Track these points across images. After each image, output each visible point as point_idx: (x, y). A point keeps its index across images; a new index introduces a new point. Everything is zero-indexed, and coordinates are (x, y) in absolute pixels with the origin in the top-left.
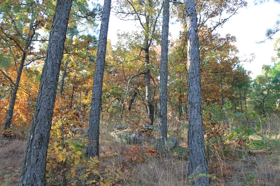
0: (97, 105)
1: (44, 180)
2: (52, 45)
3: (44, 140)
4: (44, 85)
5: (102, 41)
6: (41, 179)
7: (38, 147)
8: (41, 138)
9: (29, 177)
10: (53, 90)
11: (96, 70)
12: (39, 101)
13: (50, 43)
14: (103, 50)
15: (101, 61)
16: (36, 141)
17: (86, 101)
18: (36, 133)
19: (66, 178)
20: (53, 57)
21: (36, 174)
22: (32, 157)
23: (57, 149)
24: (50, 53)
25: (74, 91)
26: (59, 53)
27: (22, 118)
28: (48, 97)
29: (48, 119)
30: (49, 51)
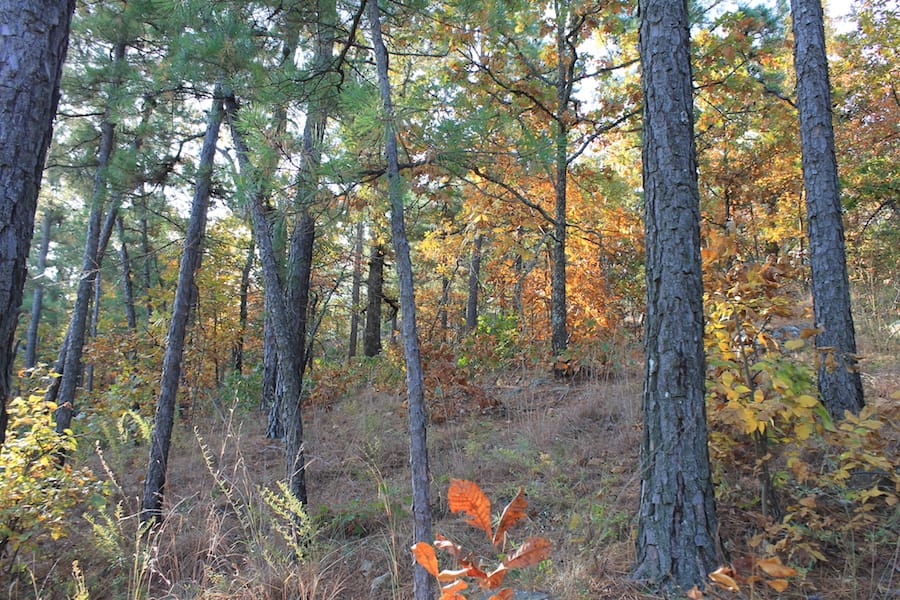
0: (829, 234)
1: (710, 492)
2: (654, 70)
3: (692, 371)
4: (657, 201)
5: (805, 10)
6: (700, 488)
7: (675, 392)
8: (680, 366)
9: (665, 482)
10: (690, 210)
11: (803, 116)
12: (655, 253)
13: (645, 65)
14: (815, 42)
15: (814, 83)
16: (668, 376)
17: (774, 234)
18: (664, 352)
19: (775, 484)
20: (667, 108)
21: (684, 474)
22: (664, 423)
23: (733, 395)
24: (653, 96)
25: (731, 208)
26: (682, 90)
27: (591, 316)
28: (677, 236)
29: (692, 303)
30: (650, 93)
